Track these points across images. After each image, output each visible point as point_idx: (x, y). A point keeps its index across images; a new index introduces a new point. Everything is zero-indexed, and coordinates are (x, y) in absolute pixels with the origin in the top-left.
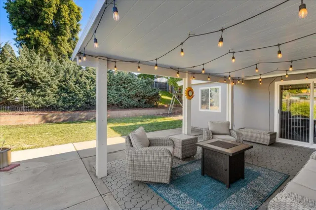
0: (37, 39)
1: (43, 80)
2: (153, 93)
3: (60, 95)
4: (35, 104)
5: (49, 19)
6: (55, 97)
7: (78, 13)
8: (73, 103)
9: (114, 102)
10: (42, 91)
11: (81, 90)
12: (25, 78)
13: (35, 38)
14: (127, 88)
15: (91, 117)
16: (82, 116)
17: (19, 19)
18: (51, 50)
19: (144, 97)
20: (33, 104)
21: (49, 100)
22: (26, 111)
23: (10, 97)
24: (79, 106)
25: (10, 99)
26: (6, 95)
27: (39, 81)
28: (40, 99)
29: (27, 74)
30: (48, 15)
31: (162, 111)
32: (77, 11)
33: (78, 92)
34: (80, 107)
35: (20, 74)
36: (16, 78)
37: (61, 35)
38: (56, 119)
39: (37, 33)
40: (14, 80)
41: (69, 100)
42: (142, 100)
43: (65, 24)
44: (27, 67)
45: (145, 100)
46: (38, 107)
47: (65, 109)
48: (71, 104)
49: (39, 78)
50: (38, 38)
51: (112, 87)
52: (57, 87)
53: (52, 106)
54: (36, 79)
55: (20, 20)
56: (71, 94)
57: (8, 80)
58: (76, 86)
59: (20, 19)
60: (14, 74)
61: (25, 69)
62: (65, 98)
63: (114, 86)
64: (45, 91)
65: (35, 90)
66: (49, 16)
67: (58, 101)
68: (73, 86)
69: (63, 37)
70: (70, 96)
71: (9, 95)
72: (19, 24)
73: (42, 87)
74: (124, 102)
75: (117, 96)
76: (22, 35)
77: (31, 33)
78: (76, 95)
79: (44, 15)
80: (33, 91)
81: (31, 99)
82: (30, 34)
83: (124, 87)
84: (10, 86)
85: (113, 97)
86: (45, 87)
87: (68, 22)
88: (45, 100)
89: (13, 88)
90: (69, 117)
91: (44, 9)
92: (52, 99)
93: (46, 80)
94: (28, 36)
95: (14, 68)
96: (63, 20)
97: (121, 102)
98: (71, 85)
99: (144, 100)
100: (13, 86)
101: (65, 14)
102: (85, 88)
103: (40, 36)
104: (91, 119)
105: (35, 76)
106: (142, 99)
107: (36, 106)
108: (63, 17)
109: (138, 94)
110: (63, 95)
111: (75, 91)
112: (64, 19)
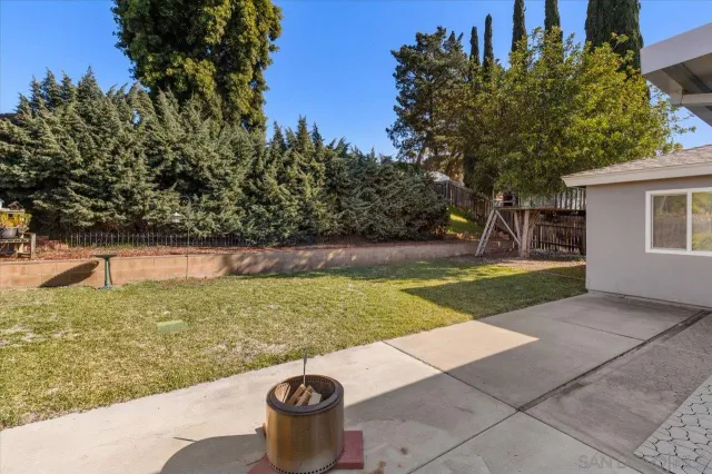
0: (190, 77)
1: (216, 171)
2: (438, 207)
3: (249, 208)
4: (200, 228)
5: (215, 31)
6: (237, 212)
7: (274, 20)
8: (276, 227)
9: (359, 226)
10: (212, 198)
11: (293, 197)
12: (180, 168)
13: (187, 77)
14: (387, 192)
15: (319, 261)
16: (300, 258)
17: (147, 33)
18: (216, 105)
19: (418, 217)
20: (196, 230)
21: (226, 221)
22: (178, 246)
23: (148, 212)
24: (286, 235)
25: (147, 217)
26: (141, 207)
27: (208, 174)
28: (210, 219)
29: (185, 158)
30: (215, 21)
31: (458, 249)
32: (273, 16)
33: (288, 203)
34: (289, 238)
35: (171, 156)
36: (162, 167)
37: (237, 70)
38: (249, 265)
39: (189, 65)
40: (158, 171)
41: (268, 221)
42: (413, 222)
43: (249, 44)
44: (184, 141)
45: (421, 221)
46: (205, 236)
47: (260, 243)
48: (272, 229)
49: (210, 168)
50: (194, 76)
51: (355, 191)
52: (240, 190)
53: (232, 234)
54: (201, 169)
55: (150, 37)
56: (272, 207)
57: (146, 172)
58: (281, 186)
59: (151, 34)
60: (158, 157)
61: (182, 145)
62: (259, 216)
63: (359, 188)
64: (219, 198)
65: (199, 196)
66: (218, 26)
67: (245, 223)
68: (276, 187)
69: (241, 76)
70: (269, 211)
71: (147, 208)
72: (148, 46)
73: (212, 189)
74: (379, 227)
75: (365, 214)
76: (156, 71)
77: (175, 64)
78: (281, 208)
79: (205, 24)
80: (196, 198)
81: (192, 216)
82: (173, 68)
83: (378, 192)
84: (149, 185)
85: (357, 213)
86: (219, 190)
87: (256, 40)
88: (219, 220)
89: (155, 190)
90: (275, 261)
91: (205, 9)
92: (232, 216)
93: (222, 172)
94: (170, 71)
95: (158, 143)
96: (245, 33)
97: (371, 225)
98: (272, 185)
99: (419, 223)
100: (156, 185)
101: (250, 21)
102: (301, 192)
103: (197, 71)
104: (319, 267)
105: (201, 163)
106: (414, 220)
107: (201, 233)
108: (246, 28)
109: (409, 210)
110: (254, 207)
111: (280, 200)
112: (249, 33)
